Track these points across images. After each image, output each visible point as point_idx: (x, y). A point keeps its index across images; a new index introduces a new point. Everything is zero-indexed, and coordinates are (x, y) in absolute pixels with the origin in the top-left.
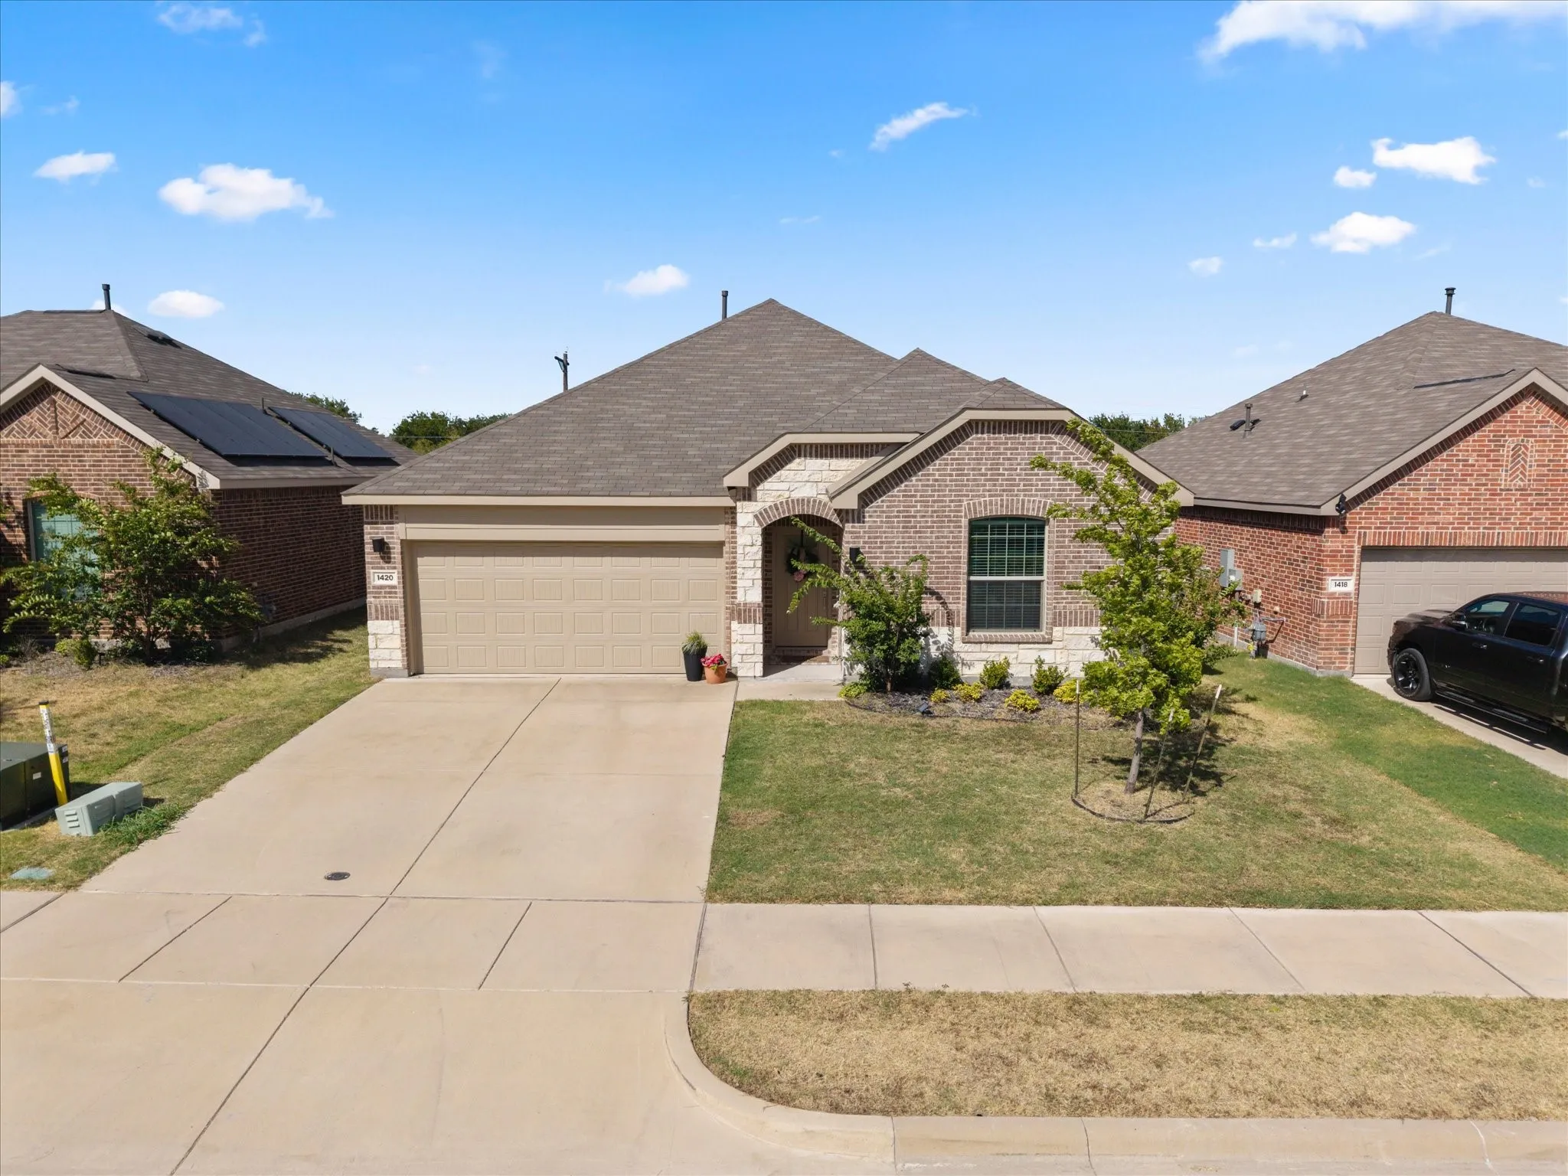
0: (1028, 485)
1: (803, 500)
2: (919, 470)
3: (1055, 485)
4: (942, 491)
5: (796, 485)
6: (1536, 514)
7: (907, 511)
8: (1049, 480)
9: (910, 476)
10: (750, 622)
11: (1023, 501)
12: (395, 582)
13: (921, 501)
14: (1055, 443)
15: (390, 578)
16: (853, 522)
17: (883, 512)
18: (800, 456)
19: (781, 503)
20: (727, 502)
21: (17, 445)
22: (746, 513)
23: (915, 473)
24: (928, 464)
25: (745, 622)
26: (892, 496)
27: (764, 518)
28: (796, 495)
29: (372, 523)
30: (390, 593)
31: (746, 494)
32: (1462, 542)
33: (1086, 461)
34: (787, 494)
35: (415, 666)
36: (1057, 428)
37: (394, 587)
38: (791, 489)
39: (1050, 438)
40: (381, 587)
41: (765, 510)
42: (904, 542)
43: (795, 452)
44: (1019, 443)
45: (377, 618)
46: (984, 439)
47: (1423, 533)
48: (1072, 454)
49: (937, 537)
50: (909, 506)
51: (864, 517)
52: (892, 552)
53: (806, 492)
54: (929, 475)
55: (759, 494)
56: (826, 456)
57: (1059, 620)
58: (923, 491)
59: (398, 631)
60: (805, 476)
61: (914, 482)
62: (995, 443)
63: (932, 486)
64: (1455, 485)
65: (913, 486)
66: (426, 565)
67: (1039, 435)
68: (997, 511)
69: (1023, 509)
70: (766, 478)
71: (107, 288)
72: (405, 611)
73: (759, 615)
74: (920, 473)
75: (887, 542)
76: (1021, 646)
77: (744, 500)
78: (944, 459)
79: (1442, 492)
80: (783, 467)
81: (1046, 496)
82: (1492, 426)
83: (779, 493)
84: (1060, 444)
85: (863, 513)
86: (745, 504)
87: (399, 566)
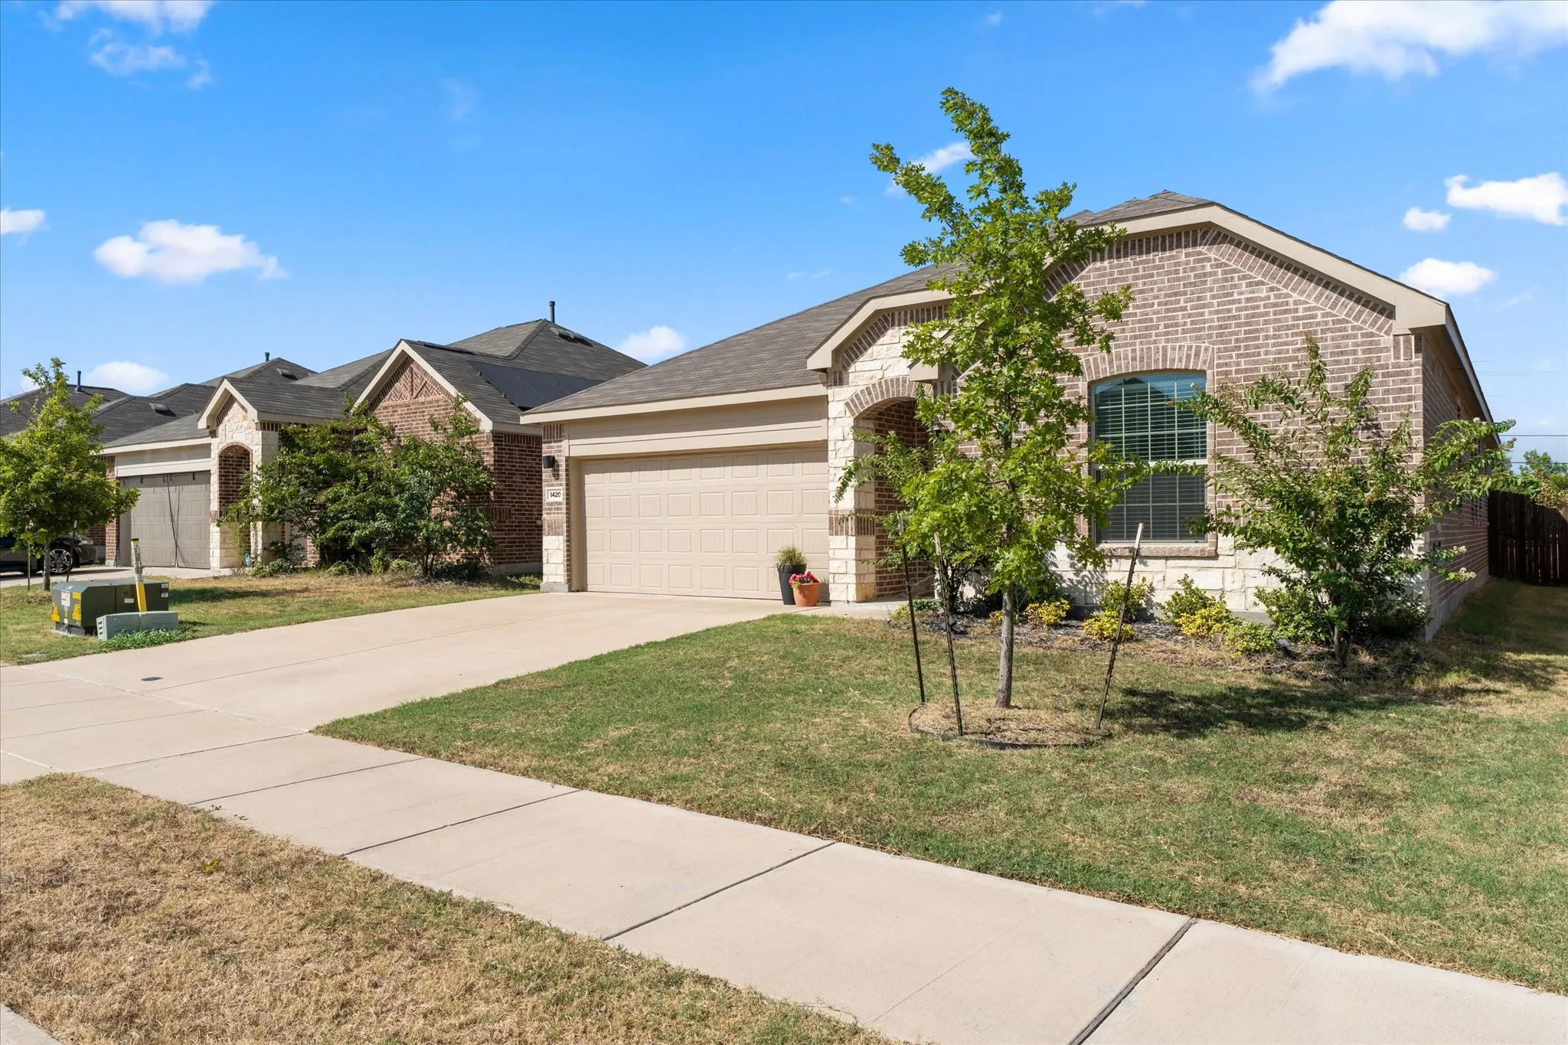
0: (1172, 326)
1: (898, 379)
3: (1212, 320)
5: (890, 362)
8: (1202, 314)
10: (842, 534)
11: (1165, 349)
12: (561, 499)
14: (1209, 259)
15: (558, 495)
18: (893, 325)
19: (874, 385)
20: (818, 390)
21: (393, 407)
22: (839, 399)
25: (837, 534)
27: (855, 406)
28: (889, 374)
29: (547, 442)
30: (558, 509)
31: (835, 376)
33: (1260, 278)
34: (879, 375)
36: (1210, 236)
37: (559, 503)
38: (884, 367)
39: (1200, 253)
40: (552, 504)
41: (857, 396)
43: (887, 321)
44: (1154, 268)
45: (549, 534)
46: (1105, 268)
48: (1235, 271)
53: (901, 370)
55: (851, 376)
59: (562, 547)
60: (898, 350)
62: (1121, 272)
66: (595, 483)
67: (1184, 251)
68: (1127, 367)
69: (1164, 361)
70: (857, 357)
71: (553, 304)
72: (568, 526)
73: (851, 524)
76: (1171, 562)
77: (835, 384)
80: (874, 341)
81: (1198, 338)
83: (872, 373)
84: (1216, 260)
85: (955, 384)
86: (837, 389)
87: (564, 482)
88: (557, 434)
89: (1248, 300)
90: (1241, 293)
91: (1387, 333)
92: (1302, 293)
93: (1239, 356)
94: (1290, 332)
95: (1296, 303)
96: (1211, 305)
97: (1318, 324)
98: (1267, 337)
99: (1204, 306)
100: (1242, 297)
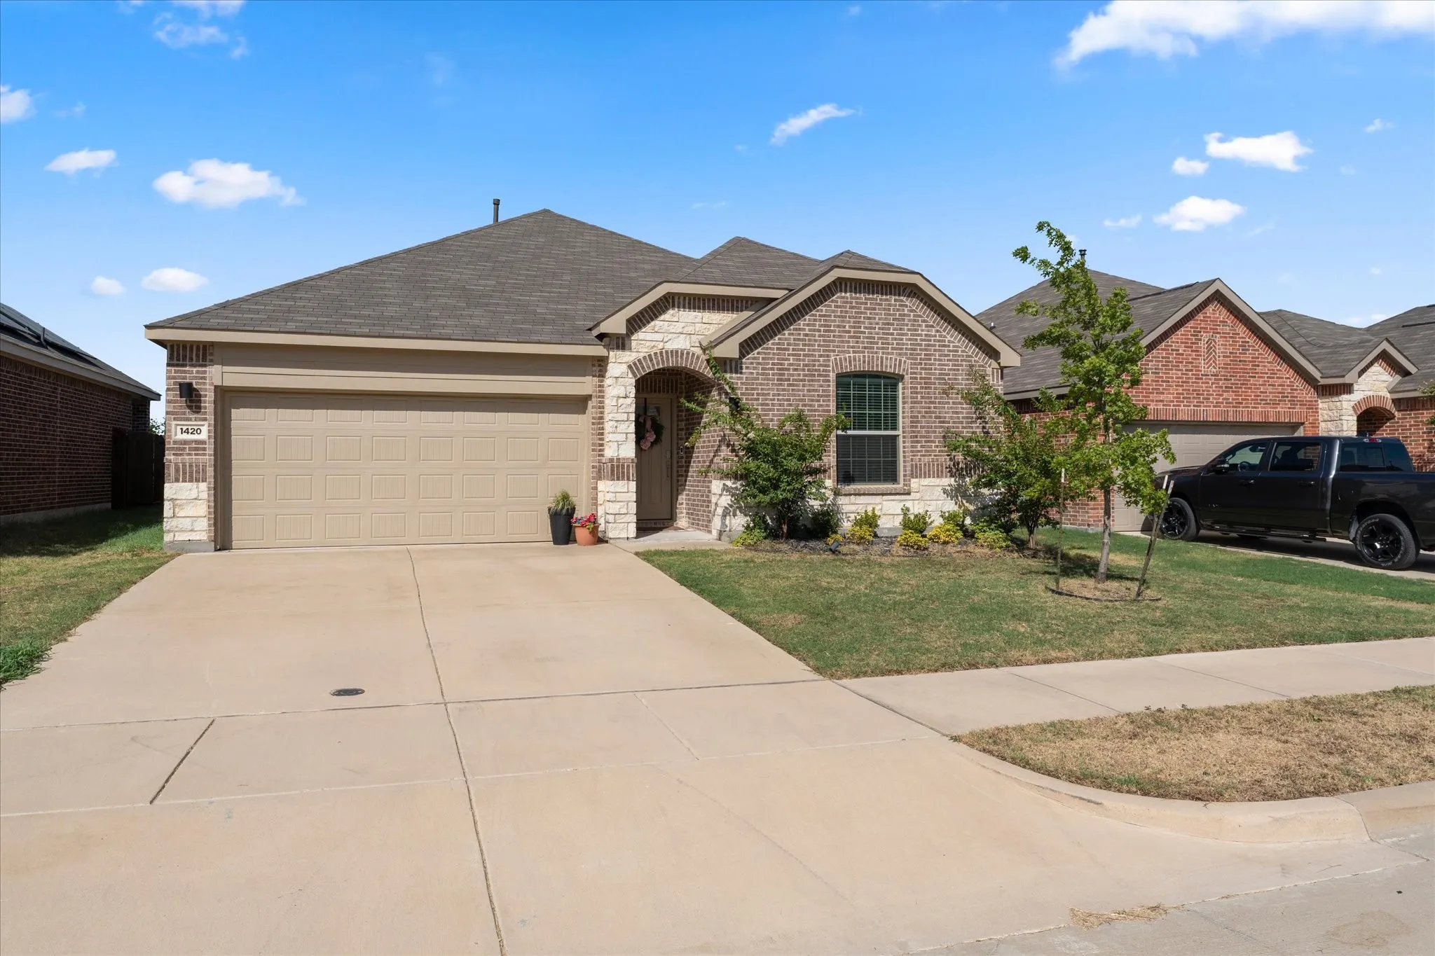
0: (885, 344)
1: (677, 352)
2: (791, 324)
3: (907, 344)
4: (812, 345)
5: (670, 336)
6: (1225, 395)
7: (781, 364)
8: (902, 340)
9: (783, 330)
10: (623, 479)
11: (882, 358)
12: (204, 436)
13: (793, 355)
14: (906, 306)
15: (198, 431)
16: (731, 372)
17: (759, 363)
18: (673, 306)
19: (656, 354)
20: (599, 351)
22: (619, 363)
23: (788, 327)
24: (799, 319)
25: (618, 479)
26: (767, 349)
27: (637, 369)
28: (669, 346)
29: (178, 365)
30: (197, 449)
31: (620, 342)
32: (1181, 417)
33: (932, 323)
34: (661, 345)
35: (222, 539)
36: (908, 291)
37: (203, 442)
38: (666, 340)
39: (902, 301)
40: (185, 442)
41: (639, 360)
42: (779, 395)
43: (668, 302)
44: (877, 304)
45: (177, 480)
46: (847, 298)
47: (1154, 408)
48: (919, 316)
49: (809, 391)
50: (783, 359)
51: (741, 368)
52: (768, 405)
53: (680, 344)
54: (800, 329)
55: (634, 344)
56: (699, 308)
57: (917, 472)
58: (795, 345)
59: (205, 495)
60: (678, 327)
61: (787, 336)
62: (857, 303)
63: (803, 340)
64: (1172, 370)
65: (786, 339)
66: (241, 418)
67: (894, 297)
68: (860, 367)
69: (882, 366)
70: (640, 328)
72: (215, 471)
73: (632, 471)
74: (792, 327)
75: (763, 395)
76: (885, 497)
77: (618, 348)
78: (813, 315)
79: (1164, 376)
80: (657, 317)
81: (900, 354)
82: (1191, 324)
83: (653, 343)
84: (910, 307)
85: (741, 363)
86: (619, 353)
87: (211, 417)
88: (198, 356)
89: (926, 335)
90: (922, 330)
91: (989, 366)
92: (952, 336)
93: (921, 369)
94: (946, 358)
95: (949, 341)
96: (907, 335)
97: (959, 356)
98: (935, 360)
99: (903, 335)
100: (923, 333)
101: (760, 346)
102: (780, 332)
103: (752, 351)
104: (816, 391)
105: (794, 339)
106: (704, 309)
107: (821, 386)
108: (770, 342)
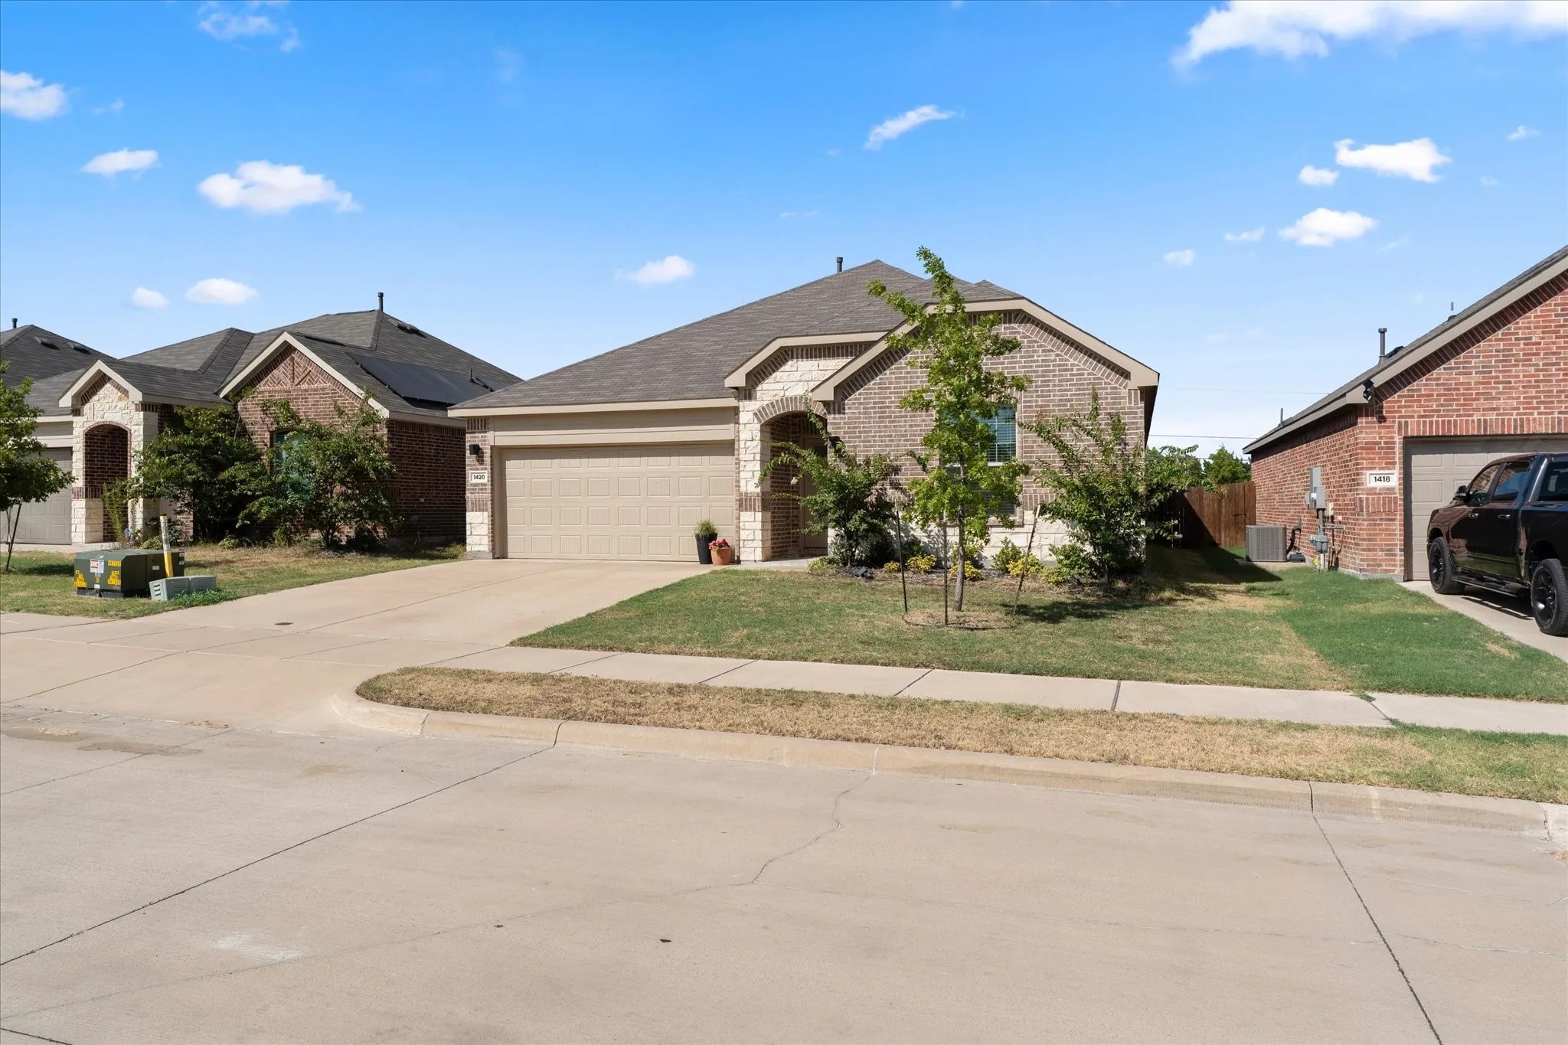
1: (796, 398)
2: (892, 364)
4: (914, 382)
5: (789, 385)
7: (883, 403)
8: (1014, 368)
9: (885, 370)
10: (750, 511)
12: (485, 481)
13: (895, 393)
14: (1019, 333)
15: (482, 477)
16: (834, 413)
17: (861, 403)
18: (792, 358)
19: (777, 401)
20: (731, 402)
21: (270, 392)
22: (748, 411)
23: (889, 367)
24: (900, 358)
25: (746, 510)
26: (869, 389)
27: (762, 416)
28: (789, 394)
29: (472, 433)
30: (482, 489)
31: (746, 393)
33: (1050, 347)
34: (781, 393)
35: (499, 549)
36: (1020, 317)
37: (484, 484)
38: (785, 388)
39: (1014, 328)
40: (476, 484)
41: (763, 408)
42: (880, 432)
43: (788, 355)
45: (472, 510)
47: (1479, 420)
48: (1036, 342)
49: (911, 426)
50: (885, 398)
51: (844, 409)
52: (869, 441)
53: (798, 391)
54: (901, 368)
55: (759, 394)
56: (816, 357)
58: (897, 383)
59: (486, 521)
60: (796, 376)
61: (888, 375)
63: (904, 378)
64: (1517, 366)
65: (887, 379)
66: (512, 467)
67: (1003, 326)
70: (764, 379)
71: (381, 295)
72: (492, 504)
73: (758, 504)
74: (893, 367)
75: (865, 432)
77: (745, 399)
78: (915, 353)
79: (1501, 375)
80: (778, 369)
83: (776, 392)
84: (1023, 333)
85: (844, 405)
86: (747, 403)
87: (489, 467)
88: (481, 426)
89: (1043, 361)
90: (1038, 356)
91: (1125, 388)
92: (1076, 359)
93: (1037, 396)
94: (1068, 383)
95: (1072, 365)
96: (1020, 362)
97: (1085, 379)
98: (1054, 386)
99: (1016, 363)
100: (1040, 358)
101: (862, 387)
102: (881, 373)
103: (854, 392)
104: (918, 426)
105: (896, 378)
106: (820, 357)
107: (924, 421)
108: (871, 383)
